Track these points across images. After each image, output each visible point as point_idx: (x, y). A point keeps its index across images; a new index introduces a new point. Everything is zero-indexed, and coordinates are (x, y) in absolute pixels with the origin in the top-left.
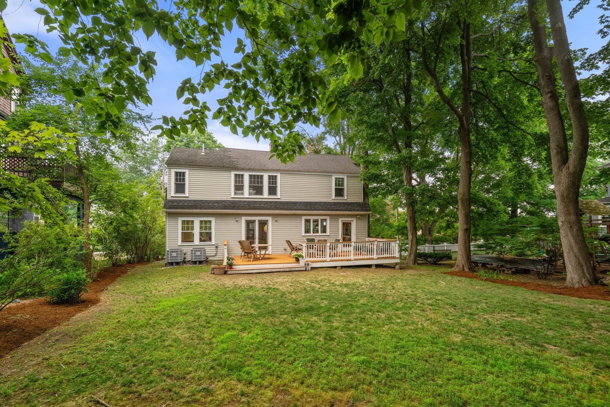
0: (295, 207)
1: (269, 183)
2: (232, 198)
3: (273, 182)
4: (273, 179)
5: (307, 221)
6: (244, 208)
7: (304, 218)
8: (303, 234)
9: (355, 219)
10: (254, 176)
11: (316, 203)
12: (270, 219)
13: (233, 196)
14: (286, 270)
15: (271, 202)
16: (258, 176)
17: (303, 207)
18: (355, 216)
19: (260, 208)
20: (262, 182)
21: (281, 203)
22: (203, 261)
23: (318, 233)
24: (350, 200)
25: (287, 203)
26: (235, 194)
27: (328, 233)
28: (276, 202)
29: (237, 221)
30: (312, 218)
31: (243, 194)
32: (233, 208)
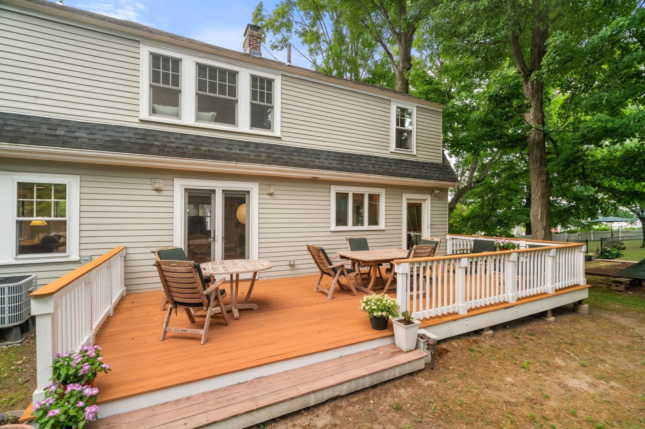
0: (317, 162)
1: (254, 95)
2: (142, 121)
3: (262, 94)
4: (262, 87)
5: (342, 198)
6: (180, 153)
7: (335, 189)
8: (333, 227)
9: (428, 197)
10: (213, 69)
11: (360, 157)
12: (254, 188)
13: (145, 114)
14: (361, 384)
15: (257, 145)
16: (223, 72)
17: (335, 164)
18: (429, 190)
19: (228, 157)
20: (233, 91)
21: (283, 149)
22: (10, 329)
23: (362, 224)
24: (424, 157)
25: (299, 151)
26: (154, 111)
27: (382, 225)
28: (270, 146)
29: (158, 190)
30: (351, 190)
31: (177, 115)
32: (144, 149)
